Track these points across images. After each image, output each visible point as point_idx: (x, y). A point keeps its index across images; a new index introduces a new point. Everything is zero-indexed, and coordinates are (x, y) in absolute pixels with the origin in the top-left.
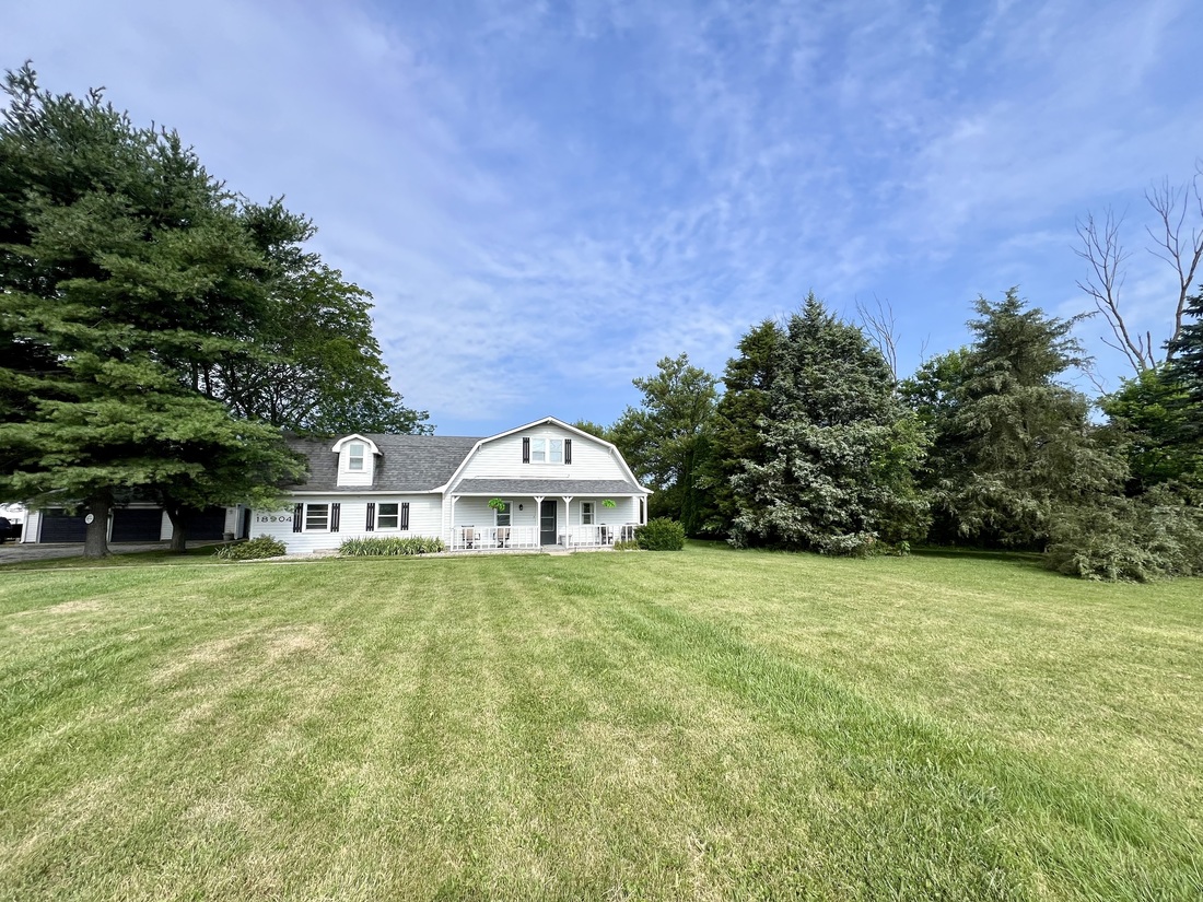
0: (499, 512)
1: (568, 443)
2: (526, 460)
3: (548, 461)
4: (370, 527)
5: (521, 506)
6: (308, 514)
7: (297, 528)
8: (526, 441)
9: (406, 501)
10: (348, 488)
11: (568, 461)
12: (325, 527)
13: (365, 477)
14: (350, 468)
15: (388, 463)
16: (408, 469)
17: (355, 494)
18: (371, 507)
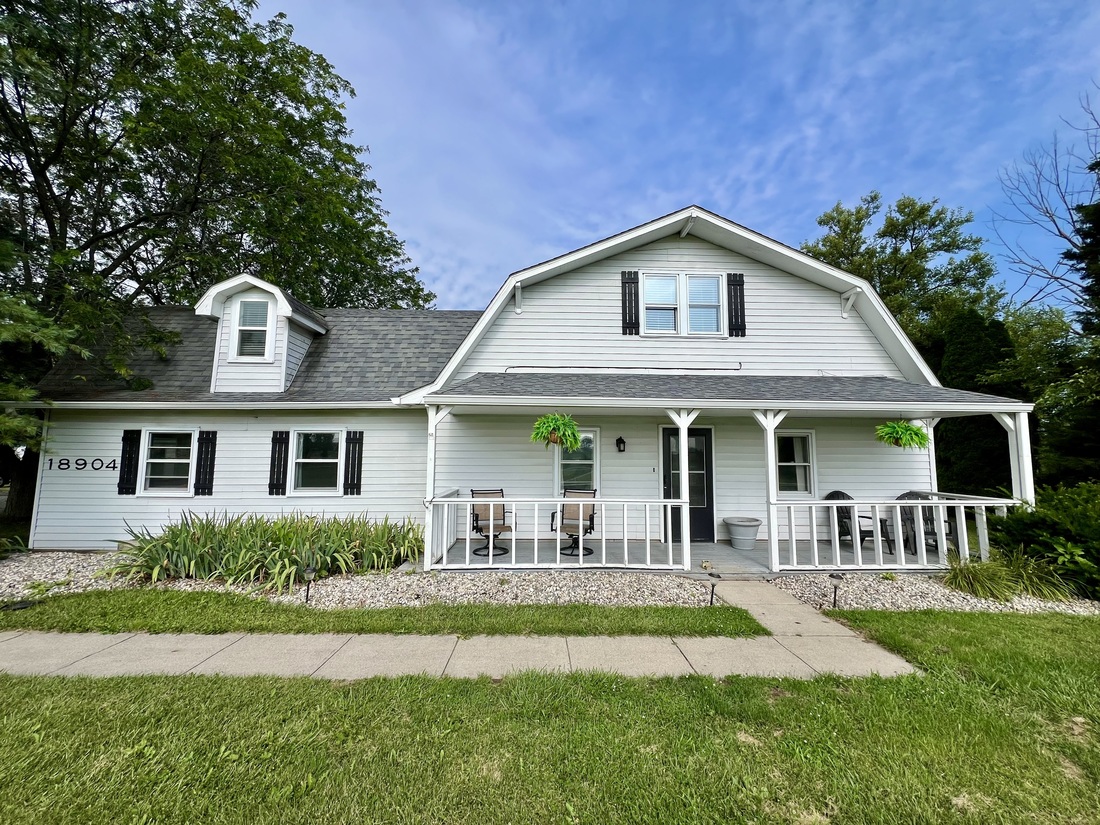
0: (566, 454)
1: (736, 283)
2: (631, 326)
3: (684, 328)
4: (277, 486)
5: (620, 442)
6: (154, 454)
7: (127, 486)
8: (630, 282)
9: (355, 426)
10: (230, 397)
11: (737, 328)
12: (183, 483)
13: (268, 374)
14: (241, 353)
15: (333, 347)
16: (369, 360)
17: (247, 411)
18: (280, 441)
